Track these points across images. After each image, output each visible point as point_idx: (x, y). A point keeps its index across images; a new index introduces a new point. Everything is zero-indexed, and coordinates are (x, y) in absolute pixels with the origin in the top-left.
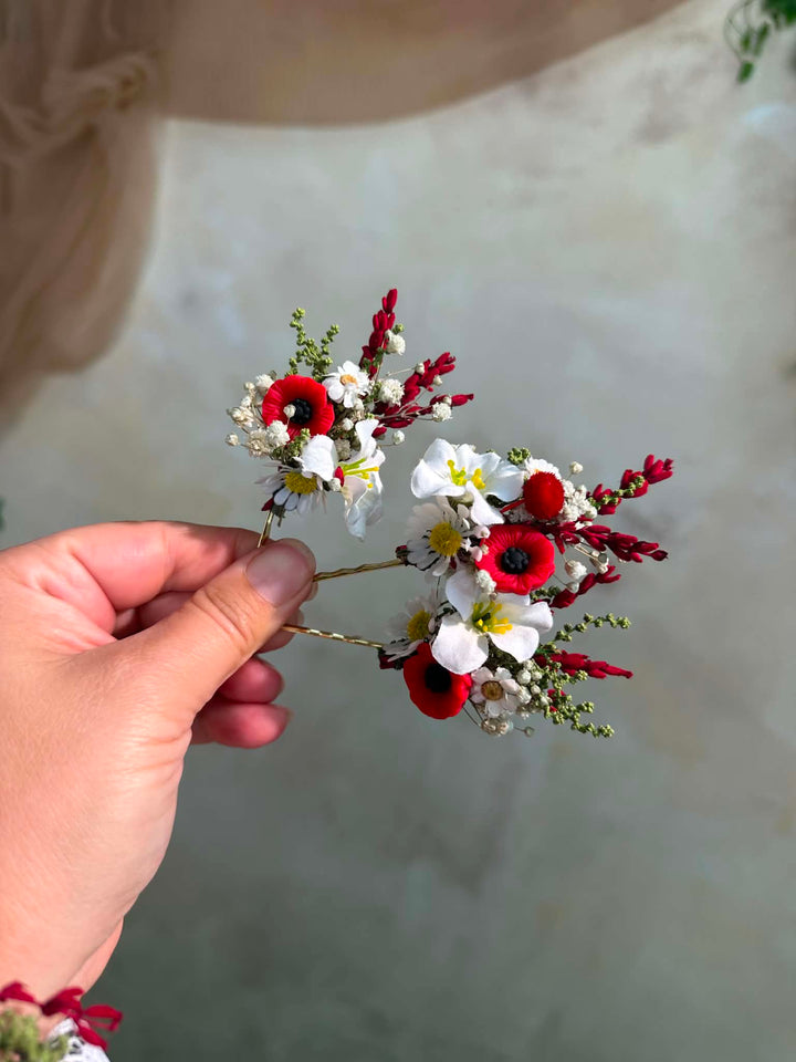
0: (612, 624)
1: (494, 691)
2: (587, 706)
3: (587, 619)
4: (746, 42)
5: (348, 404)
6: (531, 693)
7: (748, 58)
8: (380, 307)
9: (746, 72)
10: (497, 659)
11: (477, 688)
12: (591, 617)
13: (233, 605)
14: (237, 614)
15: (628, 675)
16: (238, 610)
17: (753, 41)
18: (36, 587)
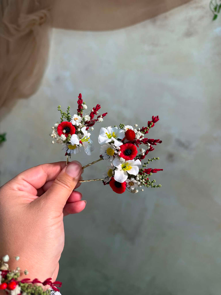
0: (155, 160)
1: (132, 184)
2: (154, 181)
3: (149, 160)
4: (215, 9)
5: (78, 125)
6: (140, 182)
7: (216, 13)
8: (78, 99)
9: (215, 17)
11: (128, 184)
15: (162, 170)
17: (218, 8)
18: (17, 190)
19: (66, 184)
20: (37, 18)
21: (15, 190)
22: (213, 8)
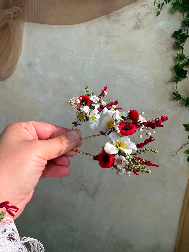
0: (152, 151)
1: (120, 161)
2: (144, 167)
3: (146, 149)
4: (159, 6)
5: (94, 101)
6: (129, 161)
7: (159, 10)
8: (103, 89)
9: (158, 13)
10: (121, 153)
11: (115, 161)
12: (147, 149)
13: (62, 139)
14: (62, 141)
15: (158, 166)
16: (63, 140)
17: (161, 6)
18: (23, 127)
19: (62, 142)
20: (11, 13)
21: (22, 127)
22: (156, 5)
